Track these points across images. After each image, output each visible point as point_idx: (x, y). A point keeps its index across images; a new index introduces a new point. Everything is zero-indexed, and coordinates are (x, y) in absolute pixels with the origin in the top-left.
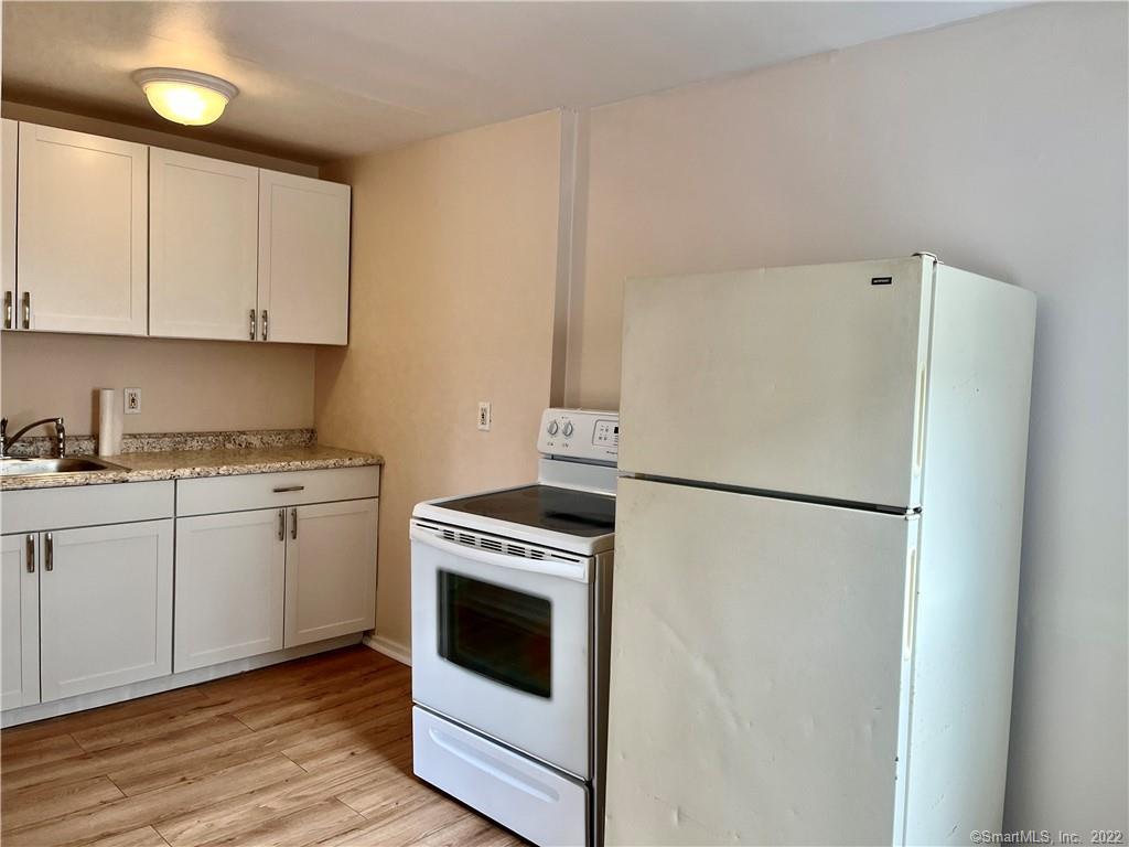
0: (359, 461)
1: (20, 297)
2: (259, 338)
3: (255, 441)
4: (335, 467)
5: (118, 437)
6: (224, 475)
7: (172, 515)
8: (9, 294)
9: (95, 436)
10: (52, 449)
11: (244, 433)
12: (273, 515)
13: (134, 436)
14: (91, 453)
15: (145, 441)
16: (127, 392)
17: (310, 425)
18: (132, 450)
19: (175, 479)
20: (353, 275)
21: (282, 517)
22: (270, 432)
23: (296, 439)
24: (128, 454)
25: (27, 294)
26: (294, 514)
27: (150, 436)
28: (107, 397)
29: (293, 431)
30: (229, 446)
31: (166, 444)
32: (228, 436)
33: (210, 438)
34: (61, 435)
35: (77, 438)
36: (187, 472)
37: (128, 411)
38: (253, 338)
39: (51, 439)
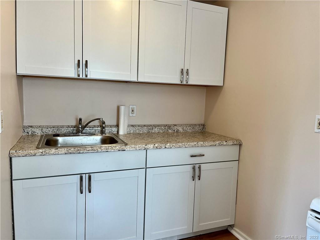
0: (230, 143)
1: (84, 63)
2: (185, 83)
3: (181, 129)
4: (219, 145)
5: (126, 127)
6: (168, 148)
7: (145, 167)
8: (79, 61)
9: (118, 126)
10: (101, 131)
11: (175, 125)
12: (190, 168)
13: (133, 126)
14: (116, 133)
15: (137, 128)
16: (131, 107)
17: (203, 122)
18: (132, 132)
19: (146, 150)
20: (227, 50)
21: (194, 168)
22: (186, 125)
23: (197, 128)
24: (130, 133)
25: (87, 61)
26: (200, 168)
27: (139, 126)
28: (122, 109)
29: (195, 125)
30: (170, 131)
31: (145, 130)
32: (169, 127)
33: (162, 127)
34: (104, 125)
35: (111, 126)
36: (151, 146)
37: (131, 115)
38: (182, 83)
39: (101, 127)
